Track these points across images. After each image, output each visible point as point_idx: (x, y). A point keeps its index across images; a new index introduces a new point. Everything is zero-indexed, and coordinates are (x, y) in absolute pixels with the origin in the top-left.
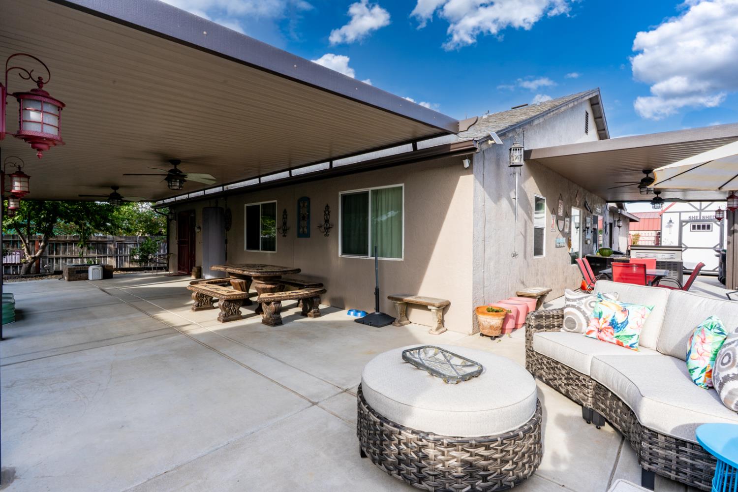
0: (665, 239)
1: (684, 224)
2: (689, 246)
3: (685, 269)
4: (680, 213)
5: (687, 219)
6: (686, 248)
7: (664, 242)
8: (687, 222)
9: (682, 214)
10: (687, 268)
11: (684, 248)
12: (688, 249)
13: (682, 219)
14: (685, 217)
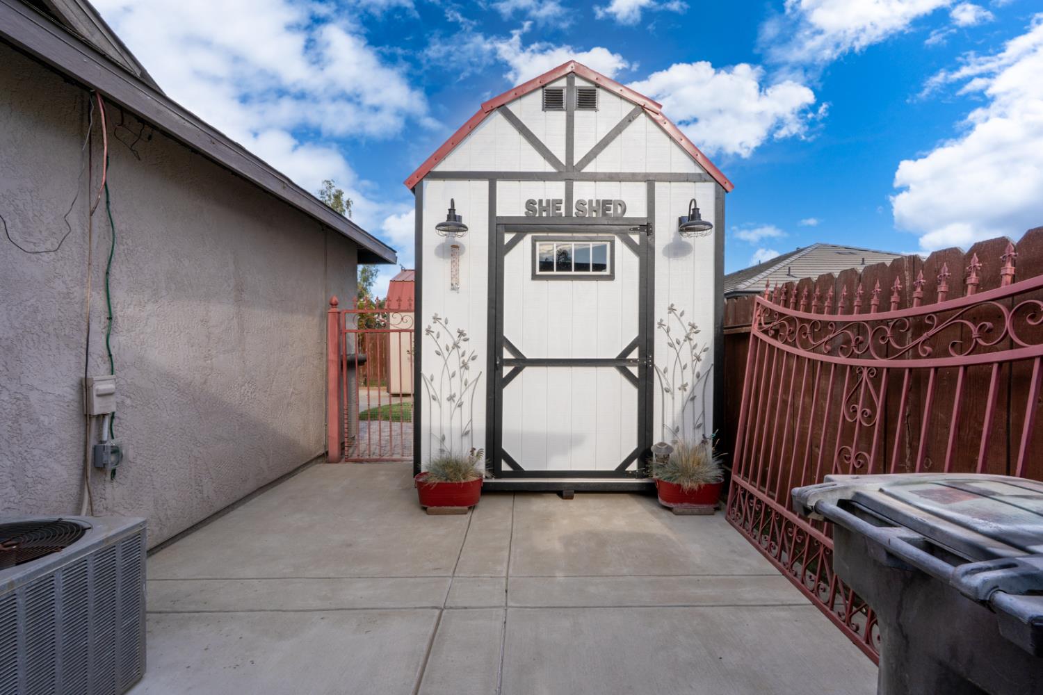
0: (436, 319)
1: (508, 237)
2: (528, 356)
3: (518, 471)
4: (492, 178)
5: (520, 212)
6: (521, 363)
7: (429, 331)
8: (520, 227)
9: (501, 185)
10: (526, 468)
11: (509, 362)
12: (528, 370)
13: (500, 213)
14: (513, 201)
